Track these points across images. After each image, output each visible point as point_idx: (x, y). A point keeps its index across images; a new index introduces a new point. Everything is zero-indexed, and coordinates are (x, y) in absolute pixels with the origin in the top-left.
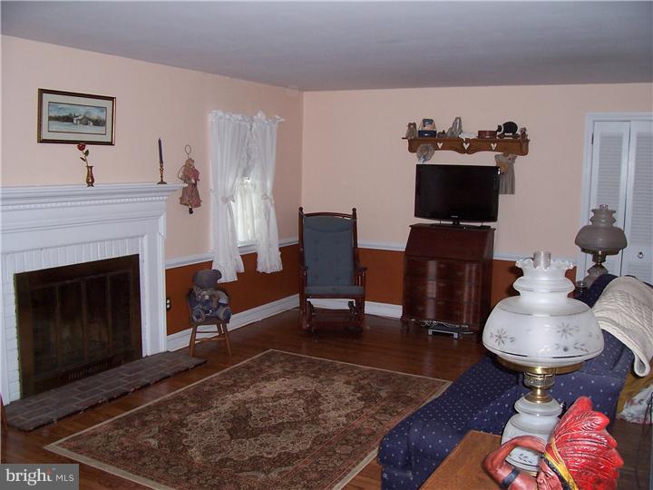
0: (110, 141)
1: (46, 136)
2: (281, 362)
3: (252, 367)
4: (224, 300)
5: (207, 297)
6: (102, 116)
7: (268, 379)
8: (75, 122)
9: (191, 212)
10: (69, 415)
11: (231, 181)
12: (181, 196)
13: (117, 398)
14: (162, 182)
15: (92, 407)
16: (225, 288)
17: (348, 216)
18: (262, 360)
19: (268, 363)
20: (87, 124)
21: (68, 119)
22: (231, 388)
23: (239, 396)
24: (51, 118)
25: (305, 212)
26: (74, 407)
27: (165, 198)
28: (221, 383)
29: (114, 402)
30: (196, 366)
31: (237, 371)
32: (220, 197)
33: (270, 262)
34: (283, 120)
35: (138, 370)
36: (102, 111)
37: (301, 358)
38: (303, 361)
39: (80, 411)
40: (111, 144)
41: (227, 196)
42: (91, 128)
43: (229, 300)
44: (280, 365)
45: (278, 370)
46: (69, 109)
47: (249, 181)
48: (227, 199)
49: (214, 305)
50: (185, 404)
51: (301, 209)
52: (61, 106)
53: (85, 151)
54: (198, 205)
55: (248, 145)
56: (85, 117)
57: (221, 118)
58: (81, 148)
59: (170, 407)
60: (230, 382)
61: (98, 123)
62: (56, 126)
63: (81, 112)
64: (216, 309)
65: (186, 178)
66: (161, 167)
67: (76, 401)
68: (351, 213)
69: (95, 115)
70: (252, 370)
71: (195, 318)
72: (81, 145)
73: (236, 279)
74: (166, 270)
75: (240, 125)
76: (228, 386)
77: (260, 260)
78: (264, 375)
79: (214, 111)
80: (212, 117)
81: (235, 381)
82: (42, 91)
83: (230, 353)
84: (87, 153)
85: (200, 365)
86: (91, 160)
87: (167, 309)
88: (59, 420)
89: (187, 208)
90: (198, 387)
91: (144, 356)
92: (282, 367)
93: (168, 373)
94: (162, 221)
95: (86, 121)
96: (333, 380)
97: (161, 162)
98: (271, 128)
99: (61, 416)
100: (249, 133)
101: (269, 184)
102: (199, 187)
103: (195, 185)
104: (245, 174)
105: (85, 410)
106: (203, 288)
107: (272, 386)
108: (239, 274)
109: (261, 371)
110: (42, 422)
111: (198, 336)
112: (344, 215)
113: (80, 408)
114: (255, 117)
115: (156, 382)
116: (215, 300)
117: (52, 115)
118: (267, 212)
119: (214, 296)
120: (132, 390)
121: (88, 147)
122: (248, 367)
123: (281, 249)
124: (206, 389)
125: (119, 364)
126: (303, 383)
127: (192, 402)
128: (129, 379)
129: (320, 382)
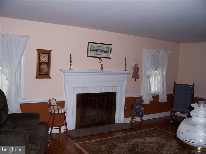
0: (109, 57)
1: (89, 55)
2: (158, 132)
3: (147, 132)
4: (142, 109)
5: (137, 108)
6: (107, 50)
7: (150, 137)
8: (99, 51)
9: (135, 80)
10: (86, 136)
11: (150, 71)
12: (132, 75)
13: (102, 134)
14: (126, 71)
15: (93, 135)
16: (144, 106)
17: (191, 86)
18: (151, 130)
19: (153, 132)
20: (102, 52)
21: (97, 50)
22: (136, 138)
23: (138, 140)
24: (91, 50)
25: (176, 83)
26: (88, 134)
27: (127, 75)
28: (135, 135)
29: (100, 135)
30: (130, 129)
31: (141, 133)
32: (146, 76)
33: (163, 99)
34: (171, 52)
35: (112, 127)
36: (107, 48)
37: (165, 132)
38: (165, 133)
39: (89, 136)
40: (109, 58)
41: (148, 76)
42: (103, 53)
43: (144, 109)
44: (157, 133)
45: (155, 134)
46: (97, 48)
47: (158, 72)
48: (149, 78)
49: (139, 111)
50: (120, 140)
51: (175, 82)
52: (94, 47)
53: (101, 60)
54: (138, 78)
55: (157, 60)
56: (102, 50)
57: (148, 51)
58: (100, 59)
59: (115, 140)
60: (137, 135)
61: (106, 52)
62: (93, 52)
63: (101, 49)
64: (140, 112)
65: (134, 70)
66: (126, 66)
67: (89, 132)
68: (192, 85)
69: (105, 49)
70: (147, 133)
71: (132, 114)
72: (100, 58)
73: (149, 103)
74: (125, 98)
75: (155, 54)
76: (136, 137)
77: (159, 98)
78: (150, 135)
79: (146, 49)
80: (144, 51)
81: (139, 135)
82: (89, 43)
83: (143, 126)
84: (101, 61)
85: (131, 129)
86: (102, 63)
87: (125, 110)
88: (82, 137)
89: (134, 79)
90: (126, 135)
91: (115, 123)
92: (157, 134)
93: (120, 130)
94: (125, 83)
95: (102, 51)
96: (172, 141)
97: (126, 64)
98: (166, 55)
99: (83, 136)
100: (158, 56)
101: (164, 73)
102: (139, 73)
103: (137, 72)
104: (156, 70)
105: (91, 136)
106: (137, 105)
107: (150, 139)
108: (150, 102)
109: (149, 134)
110: (77, 137)
111: (134, 120)
112: (190, 85)
113: (89, 135)
114: (160, 51)
115: (115, 132)
116: (140, 109)
117: (92, 49)
118: (163, 82)
119: (140, 108)
120: (107, 133)
121: (101, 59)
122: (146, 132)
123: (167, 95)
124: (129, 136)
125: (107, 124)
126: (161, 140)
127: (122, 139)
128: (107, 129)
129: (167, 141)
